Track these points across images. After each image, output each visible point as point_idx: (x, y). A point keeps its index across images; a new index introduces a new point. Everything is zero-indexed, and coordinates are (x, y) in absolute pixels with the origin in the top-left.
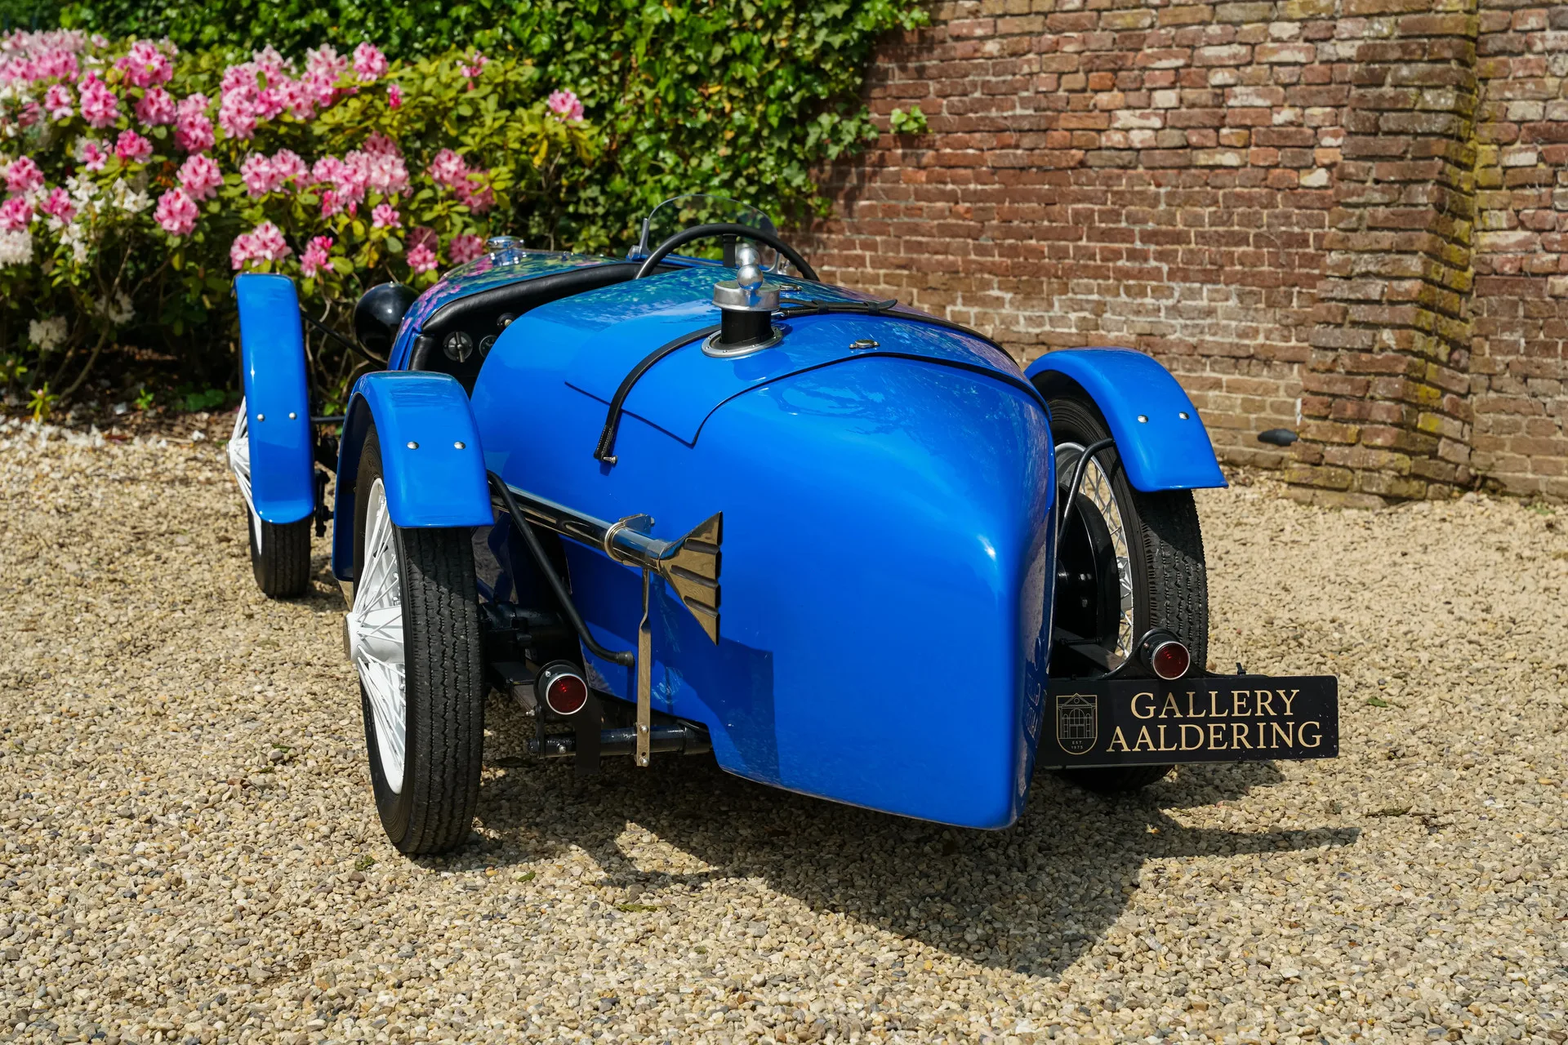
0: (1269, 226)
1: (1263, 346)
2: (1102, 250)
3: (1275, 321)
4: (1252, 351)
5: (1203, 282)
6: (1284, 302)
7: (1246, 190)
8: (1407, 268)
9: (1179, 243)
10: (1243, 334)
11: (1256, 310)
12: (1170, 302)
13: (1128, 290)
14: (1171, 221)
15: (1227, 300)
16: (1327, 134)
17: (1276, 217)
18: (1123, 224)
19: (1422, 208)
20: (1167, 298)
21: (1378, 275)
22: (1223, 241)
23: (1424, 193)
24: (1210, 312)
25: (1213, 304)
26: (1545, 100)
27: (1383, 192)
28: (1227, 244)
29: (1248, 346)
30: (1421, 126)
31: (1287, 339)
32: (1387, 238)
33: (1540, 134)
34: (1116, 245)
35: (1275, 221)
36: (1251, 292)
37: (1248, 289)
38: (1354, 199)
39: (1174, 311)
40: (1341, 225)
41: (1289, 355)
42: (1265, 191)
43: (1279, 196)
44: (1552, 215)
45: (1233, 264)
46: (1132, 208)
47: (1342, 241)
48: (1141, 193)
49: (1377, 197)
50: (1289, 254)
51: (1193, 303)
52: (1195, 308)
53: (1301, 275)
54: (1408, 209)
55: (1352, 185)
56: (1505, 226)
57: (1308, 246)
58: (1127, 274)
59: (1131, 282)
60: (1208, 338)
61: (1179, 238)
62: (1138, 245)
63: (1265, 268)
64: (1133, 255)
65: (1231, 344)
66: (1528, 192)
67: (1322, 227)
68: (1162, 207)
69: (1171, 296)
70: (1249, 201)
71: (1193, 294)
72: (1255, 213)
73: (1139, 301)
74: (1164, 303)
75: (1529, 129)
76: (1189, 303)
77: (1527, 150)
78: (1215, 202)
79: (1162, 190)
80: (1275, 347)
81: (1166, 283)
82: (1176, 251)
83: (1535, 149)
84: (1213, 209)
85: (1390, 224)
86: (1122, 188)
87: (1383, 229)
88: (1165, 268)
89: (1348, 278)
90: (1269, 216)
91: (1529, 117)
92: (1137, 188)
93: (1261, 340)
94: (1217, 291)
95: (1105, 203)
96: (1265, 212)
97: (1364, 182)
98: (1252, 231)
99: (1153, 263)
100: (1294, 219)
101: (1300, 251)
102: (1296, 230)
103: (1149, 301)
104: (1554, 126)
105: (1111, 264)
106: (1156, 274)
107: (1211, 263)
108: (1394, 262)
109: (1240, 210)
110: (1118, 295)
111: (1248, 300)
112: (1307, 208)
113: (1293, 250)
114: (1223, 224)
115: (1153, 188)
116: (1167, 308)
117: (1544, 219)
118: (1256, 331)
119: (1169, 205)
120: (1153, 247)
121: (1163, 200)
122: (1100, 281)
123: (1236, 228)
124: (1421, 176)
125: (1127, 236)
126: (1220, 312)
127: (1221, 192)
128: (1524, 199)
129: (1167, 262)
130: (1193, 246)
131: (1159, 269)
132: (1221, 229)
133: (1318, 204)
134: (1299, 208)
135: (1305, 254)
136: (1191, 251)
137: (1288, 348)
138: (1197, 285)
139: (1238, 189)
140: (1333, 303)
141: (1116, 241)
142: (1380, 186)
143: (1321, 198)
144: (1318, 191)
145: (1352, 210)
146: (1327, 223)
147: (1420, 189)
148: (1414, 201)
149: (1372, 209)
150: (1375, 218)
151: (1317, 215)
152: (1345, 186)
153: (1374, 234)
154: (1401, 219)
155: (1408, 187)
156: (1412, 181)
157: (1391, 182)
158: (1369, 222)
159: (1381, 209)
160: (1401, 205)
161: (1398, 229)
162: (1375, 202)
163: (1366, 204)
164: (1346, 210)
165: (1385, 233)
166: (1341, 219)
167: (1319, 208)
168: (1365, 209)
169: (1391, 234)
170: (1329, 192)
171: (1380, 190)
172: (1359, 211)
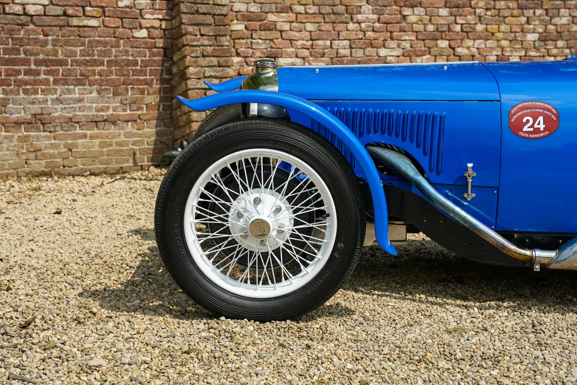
0: (115, 57)
1: (112, 115)
2: (6, 70)
3: (119, 103)
4: (105, 118)
5: (75, 86)
6: (125, 93)
7: (102, 39)
8: (228, 73)
9: (61, 66)
10: (102, 110)
11: (108, 97)
12: (55, 96)
13: (26, 92)
14: (56, 54)
15: (91, 93)
16: (147, 13)
17: (121, 52)
18: (23, 56)
19: (225, 47)
20: (52, 94)
21: (216, 77)
22: (89, 64)
23: (227, 41)
24: (80, 100)
25: (82, 96)
26: (247, 3)
27: (209, 40)
28: (92, 66)
29: (103, 116)
30: (217, 11)
31: (125, 110)
32: (215, 61)
33: (246, 17)
34: (17, 67)
35: (120, 54)
36: (105, 89)
37: (103, 87)
38: (196, 43)
39: (58, 101)
40: (193, 55)
41: (126, 118)
42: (113, 39)
43: (122, 42)
44: (251, 51)
45: (95, 75)
46: (28, 47)
48: (35, 39)
49: (206, 42)
50: (128, 70)
51: (70, 96)
52: (71, 99)
53: (134, 79)
54: (221, 48)
55: (193, 37)
57: (137, 66)
58: (26, 83)
59: (28, 87)
60: (78, 113)
61: (61, 63)
62: (33, 67)
63: (114, 77)
64: (28, 72)
65: (93, 115)
66: (242, 41)
67: (145, 57)
68: (50, 47)
69: (56, 93)
70: (105, 44)
71: (69, 91)
72: (108, 50)
73: (33, 97)
74: (50, 97)
75: (242, 15)
76: (67, 96)
77: (241, 24)
78: (83, 44)
79: (50, 38)
80: (119, 115)
81: (52, 86)
82: (59, 70)
83: (244, 23)
84: (83, 48)
85: (215, 54)
86: (21, 36)
87: (212, 56)
88: (51, 79)
89: (199, 79)
90: (116, 51)
91: (242, 10)
92: (31, 37)
93: (111, 112)
94: (85, 89)
95: (8, 44)
96: (113, 49)
97: (196, 35)
98: (106, 59)
99: (43, 76)
100: (130, 53)
101: (134, 68)
102: (131, 58)
103: (40, 96)
104: (251, 14)
105: (12, 78)
106: (46, 82)
107: (80, 75)
108: (222, 71)
109: (99, 48)
110: (19, 94)
111: (103, 93)
112: (136, 47)
113: (130, 68)
114: (89, 55)
115: (41, 36)
116: (52, 100)
117: (248, 52)
118: (108, 108)
119: (53, 45)
120: (43, 68)
121: (50, 43)
122: (5, 87)
123: (96, 57)
124: (223, 33)
125: (26, 62)
126: (86, 100)
127: (87, 39)
128: (241, 44)
129: (52, 75)
130: (69, 67)
131: (48, 80)
132: (87, 58)
133: (143, 46)
134: (132, 47)
135: (136, 69)
136: (69, 70)
137: (126, 115)
138: (72, 87)
139: (97, 38)
140: (197, 90)
141: (18, 65)
142: (205, 37)
143: (146, 43)
144: (143, 40)
145: (195, 48)
146: (148, 55)
147: (224, 39)
148: (223, 44)
149: (204, 48)
150: (207, 52)
151: (143, 51)
152: (189, 37)
153: (208, 59)
154: (220, 52)
155: (218, 38)
156: (219, 35)
157: (211, 36)
158: (205, 53)
159: (208, 47)
160: (218, 46)
161: (219, 57)
162: (205, 44)
163: (202, 45)
164: (192, 48)
165: (212, 58)
166: (192, 52)
167: (144, 48)
168: (201, 47)
169: (215, 59)
170: (150, 40)
171: (205, 39)
172: (198, 48)
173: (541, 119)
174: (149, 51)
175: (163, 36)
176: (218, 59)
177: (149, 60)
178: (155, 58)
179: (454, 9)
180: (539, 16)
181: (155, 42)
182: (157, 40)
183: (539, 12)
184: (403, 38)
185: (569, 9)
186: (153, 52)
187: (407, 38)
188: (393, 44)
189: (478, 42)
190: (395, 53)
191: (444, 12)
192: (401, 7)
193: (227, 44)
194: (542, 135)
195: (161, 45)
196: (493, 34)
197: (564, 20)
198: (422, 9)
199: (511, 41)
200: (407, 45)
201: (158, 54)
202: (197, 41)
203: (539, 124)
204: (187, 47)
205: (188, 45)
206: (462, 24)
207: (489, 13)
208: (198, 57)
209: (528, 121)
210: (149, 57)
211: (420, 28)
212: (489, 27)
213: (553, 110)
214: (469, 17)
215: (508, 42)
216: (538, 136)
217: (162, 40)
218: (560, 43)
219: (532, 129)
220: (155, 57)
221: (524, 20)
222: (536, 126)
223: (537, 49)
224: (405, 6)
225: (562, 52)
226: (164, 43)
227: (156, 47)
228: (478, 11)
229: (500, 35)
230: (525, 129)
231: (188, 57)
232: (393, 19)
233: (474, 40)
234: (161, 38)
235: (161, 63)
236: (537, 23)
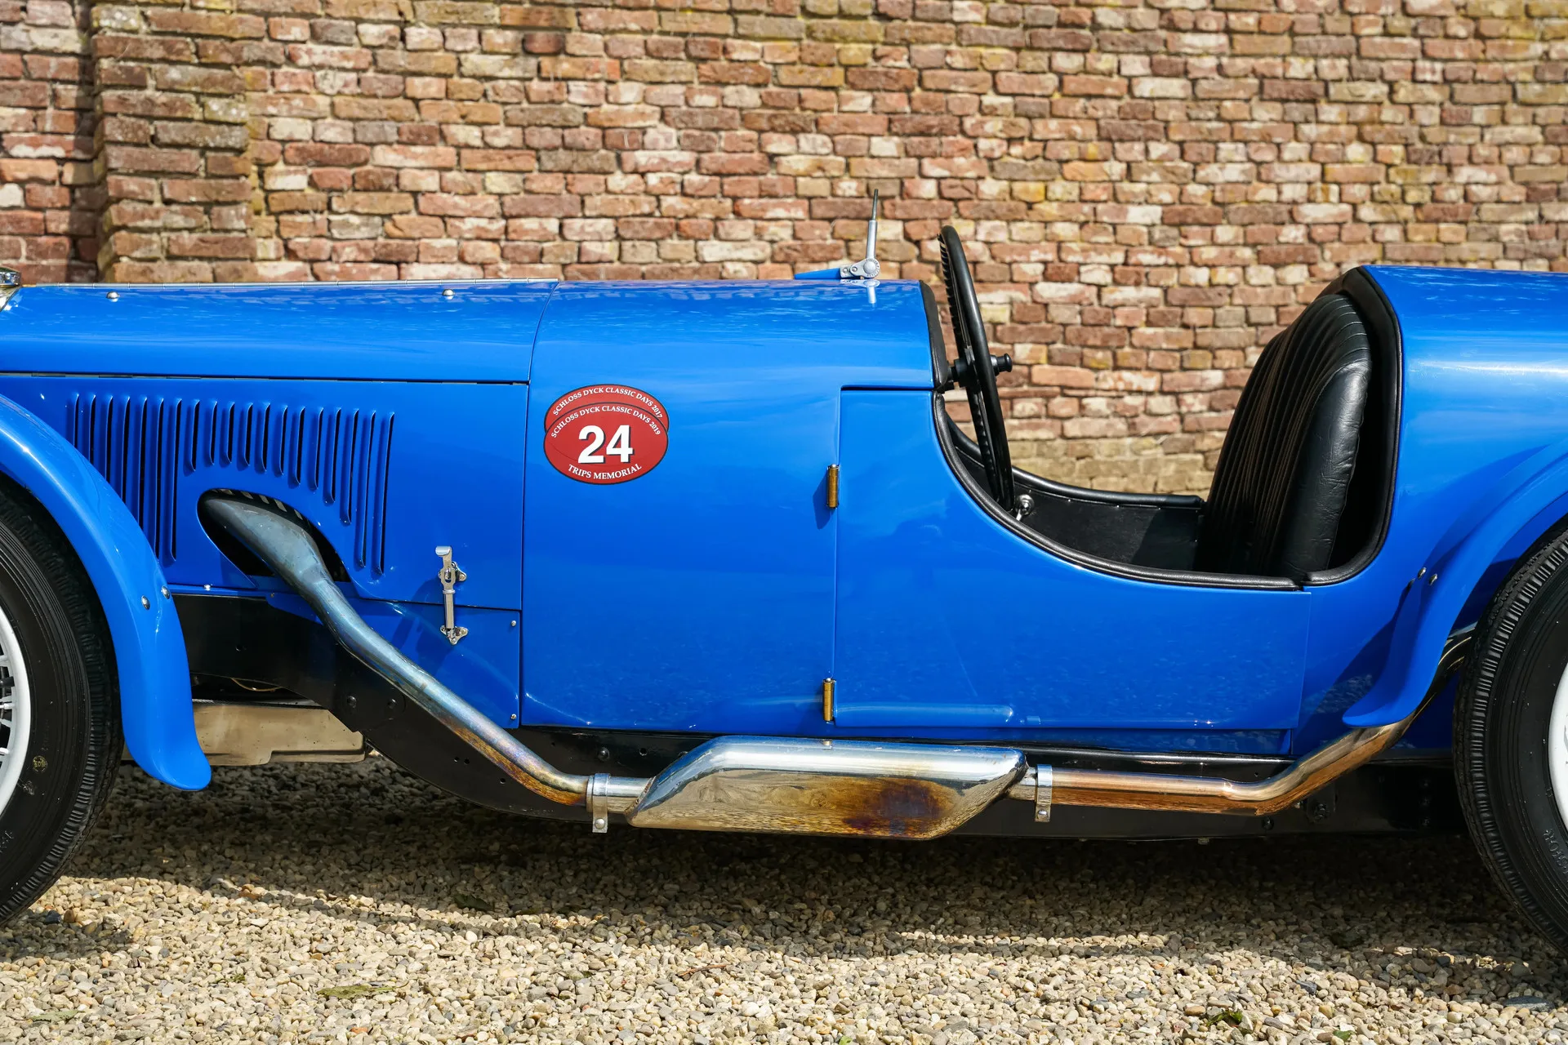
16: (20, 141)
19: (235, 234)
23: (239, 217)
26: (314, 119)
27: (186, 215)
30: (213, 138)
32: (202, 269)
33: (311, 156)
38: (147, 223)
40: (137, 254)
44: (328, 244)
47: (144, 273)
49: (179, 221)
54: (221, 235)
55: (140, 207)
56: (272, 255)
66: (300, 218)
67: (16, 257)
75: (298, 149)
77: (296, 172)
83: (305, 171)
85: (204, 253)
87: (194, 258)
91: (297, 136)
97: (151, 203)
104: (326, 147)
117: (320, 249)
124: (230, 198)
128: (298, 226)
142: (174, 207)
143: (18, 221)
144: (10, 213)
145: (144, 236)
146: (24, 252)
147: (233, 212)
148: (229, 227)
149: (173, 236)
150: (181, 246)
151: (10, 242)
152: (127, 206)
153: (181, 264)
154: (218, 247)
155: (216, 209)
156: (218, 203)
157: (192, 204)
158: (175, 250)
159: (186, 234)
160: (213, 230)
161: (218, 259)
162: (175, 226)
163: (166, 229)
164: (136, 236)
165: (196, 263)
166: (137, 247)
167: (11, 234)
168: (164, 234)
169: (205, 264)
170: (28, 214)
171: (176, 213)
172: (155, 237)
173: (624, 431)
174: (29, 243)
175: (67, 203)
176: (214, 264)
177: (29, 267)
178: (44, 262)
179: (915, 139)
180: (1160, 160)
181: (45, 220)
182: (49, 214)
183: (1158, 149)
184: (769, 215)
185: (1246, 143)
186: (38, 245)
187: (780, 213)
188: (743, 229)
189: (986, 226)
190: (748, 254)
191: (886, 146)
192: (761, 131)
193: (242, 225)
194: (623, 473)
195: (64, 227)
196: (1030, 206)
197: (1233, 173)
198: (821, 139)
199: (1083, 225)
200: (784, 234)
201: (56, 251)
202: (152, 218)
203: (618, 445)
204: (123, 233)
205: (124, 227)
206: (939, 179)
207: (1016, 150)
208: (154, 260)
209: (591, 437)
210: (28, 258)
211: (820, 187)
212: (1017, 186)
213: (656, 409)
214: (960, 161)
215: (1076, 227)
216: (613, 475)
217: (65, 214)
218: (1225, 233)
219: (599, 459)
220: (45, 257)
221: (1116, 169)
222: (610, 450)
223: (1159, 247)
224: (773, 129)
225: (1232, 255)
226: (71, 223)
227: (47, 233)
228: (983, 144)
229: (1050, 209)
230: (584, 457)
231: (124, 260)
232: (740, 163)
233: (977, 220)
234: (63, 208)
235: (63, 274)
236: (1155, 177)
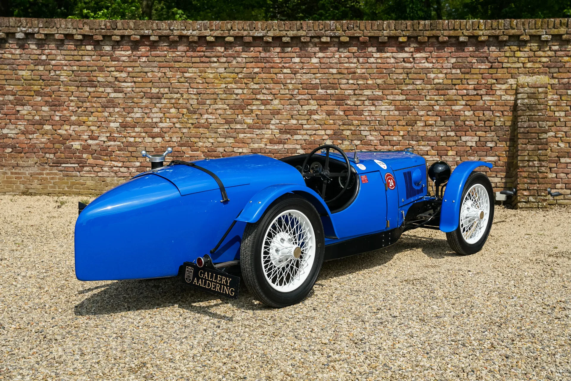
179: (53, 107)
180: (118, 112)
183: (117, 110)
184: (18, 123)
185: (142, 108)
187: (21, 123)
188: (12, 127)
189: (73, 127)
190: (13, 132)
191: (46, 109)
192: (15, 105)
196: (84, 122)
197: (138, 115)
198: (29, 107)
199: (99, 127)
200: (22, 128)
206: (60, 116)
207: (80, 110)
211: (30, 118)
212: (80, 118)
214: (65, 112)
215: (97, 128)
218: (137, 130)
221: (106, 114)
223: (119, 132)
224: (17, 105)
225: (140, 135)
228: (70, 108)
229: (90, 123)
232: (10, 112)
233: (70, 126)
236: (117, 116)
